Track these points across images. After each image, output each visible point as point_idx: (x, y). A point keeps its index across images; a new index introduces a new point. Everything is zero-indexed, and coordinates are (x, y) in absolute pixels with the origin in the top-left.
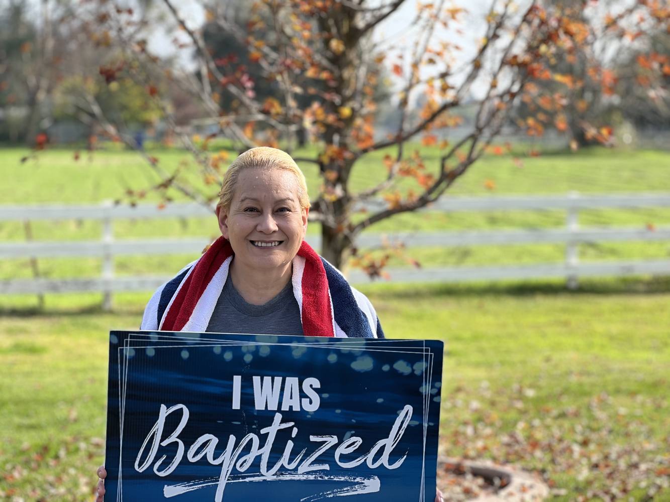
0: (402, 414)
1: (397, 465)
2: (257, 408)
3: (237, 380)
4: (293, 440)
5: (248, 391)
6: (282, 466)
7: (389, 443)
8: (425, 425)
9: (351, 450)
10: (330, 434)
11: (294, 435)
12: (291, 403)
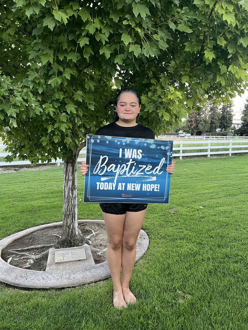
0: (162, 160)
1: (161, 173)
2: (126, 157)
3: (121, 149)
4: (135, 166)
5: (124, 153)
6: (132, 173)
7: (159, 168)
8: (168, 163)
9: (149, 169)
10: (144, 165)
11: (135, 165)
12: (135, 156)
